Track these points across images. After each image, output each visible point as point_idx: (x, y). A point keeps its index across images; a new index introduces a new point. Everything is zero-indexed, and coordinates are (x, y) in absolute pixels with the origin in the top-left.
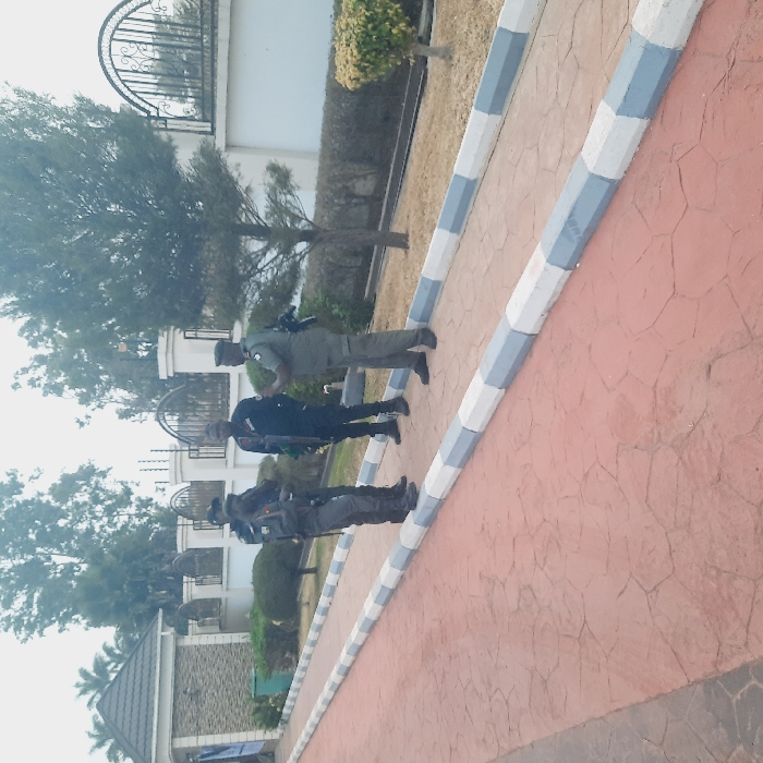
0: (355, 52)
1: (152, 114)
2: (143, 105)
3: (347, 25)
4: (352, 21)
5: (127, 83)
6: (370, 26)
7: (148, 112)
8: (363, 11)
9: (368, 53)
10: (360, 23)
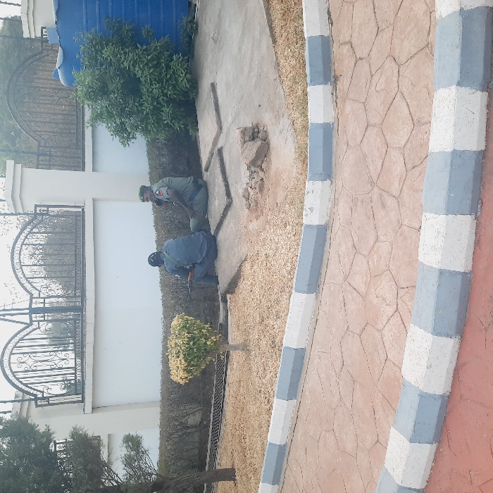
0: (183, 361)
1: (38, 396)
2: (32, 391)
3: (176, 344)
4: (180, 342)
5: (21, 380)
6: (191, 343)
7: (35, 395)
8: (186, 334)
9: (192, 360)
10: (185, 342)
